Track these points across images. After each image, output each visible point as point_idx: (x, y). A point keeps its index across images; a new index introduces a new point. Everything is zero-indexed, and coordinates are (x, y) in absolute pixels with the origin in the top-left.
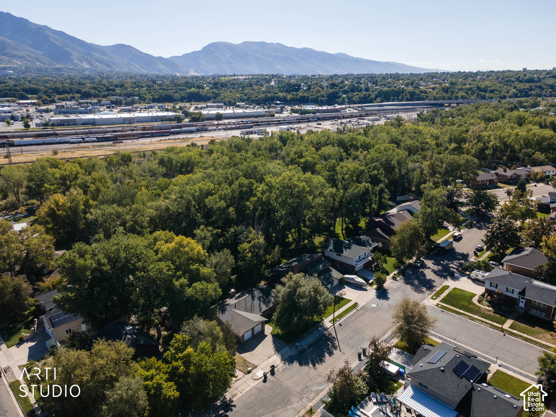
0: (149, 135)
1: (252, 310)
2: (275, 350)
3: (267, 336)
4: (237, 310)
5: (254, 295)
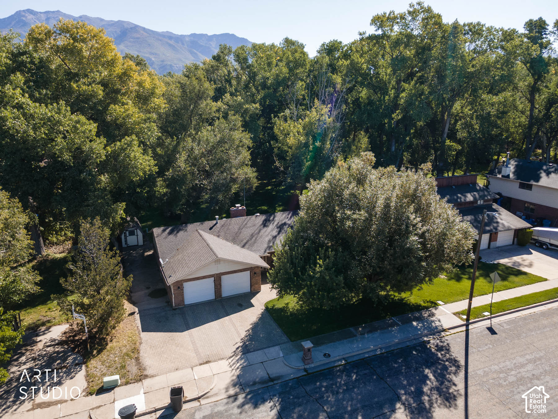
1: (250, 242)
2: (241, 347)
3: (254, 306)
4: (209, 233)
5: (272, 218)
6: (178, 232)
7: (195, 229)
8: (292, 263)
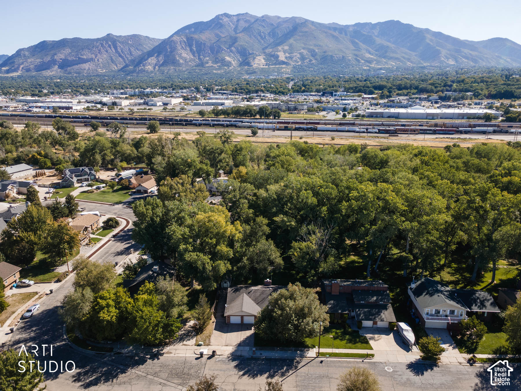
0: (431, 132)
2: (239, 344)
4: (248, 295)
7: (243, 292)
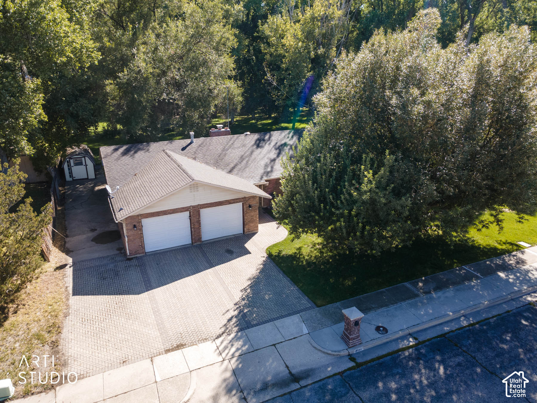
1: (239, 167)
2: (236, 317)
3: (250, 253)
4: (182, 155)
5: (267, 137)
6: (135, 152)
7: (162, 149)
8: (315, 180)
